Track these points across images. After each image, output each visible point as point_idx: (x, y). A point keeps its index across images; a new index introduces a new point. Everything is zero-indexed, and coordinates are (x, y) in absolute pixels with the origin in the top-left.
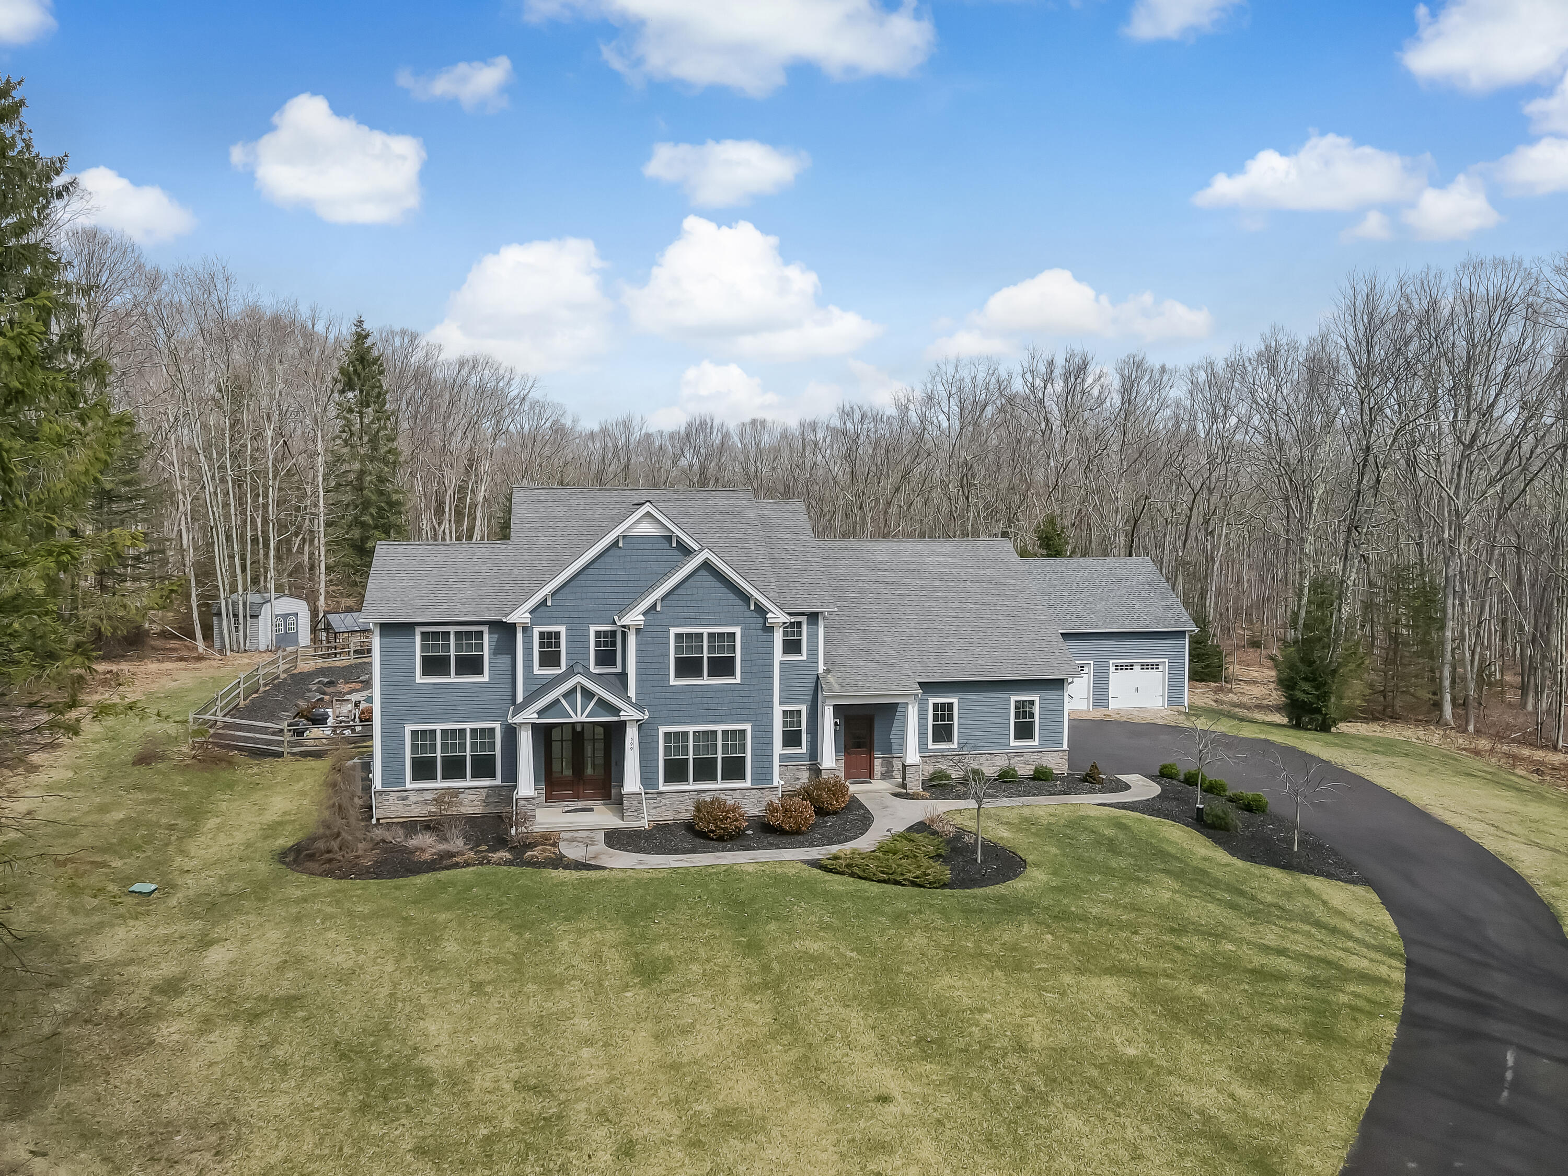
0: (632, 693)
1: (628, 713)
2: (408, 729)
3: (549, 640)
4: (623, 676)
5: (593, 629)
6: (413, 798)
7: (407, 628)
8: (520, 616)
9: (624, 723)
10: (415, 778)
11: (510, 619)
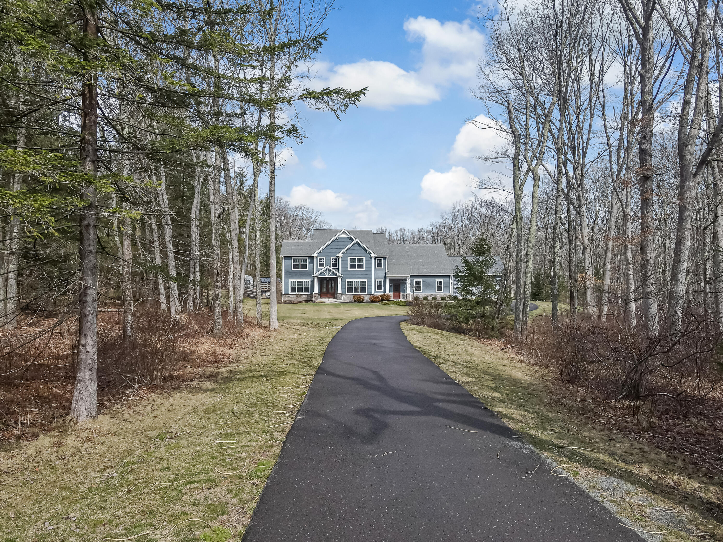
0: (340, 272)
1: (339, 275)
2: (290, 280)
3: (322, 260)
4: (338, 269)
5: (331, 258)
6: (291, 296)
7: (290, 258)
8: (315, 255)
9: (337, 278)
10: (291, 292)
11: (313, 255)
